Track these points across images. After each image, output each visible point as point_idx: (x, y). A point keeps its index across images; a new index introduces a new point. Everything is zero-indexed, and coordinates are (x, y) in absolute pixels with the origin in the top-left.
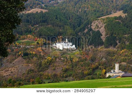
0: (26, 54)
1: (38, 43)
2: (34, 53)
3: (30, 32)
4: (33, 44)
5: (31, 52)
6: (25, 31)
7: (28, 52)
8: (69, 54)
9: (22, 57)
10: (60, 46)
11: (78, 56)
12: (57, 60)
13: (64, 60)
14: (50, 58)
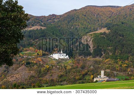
0: (28, 63)
1: (38, 54)
2: (34, 62)
3: (32, 45)
4: (34, 54)
5: (32, 61)
6: (28, 44)
7: (30, 61)
8: (63, 63)
9: (25, 65)
10: (56, 56)
11: (71, 64)
12: (54, 67)
13: (59, 68)
14: (48, 67)
